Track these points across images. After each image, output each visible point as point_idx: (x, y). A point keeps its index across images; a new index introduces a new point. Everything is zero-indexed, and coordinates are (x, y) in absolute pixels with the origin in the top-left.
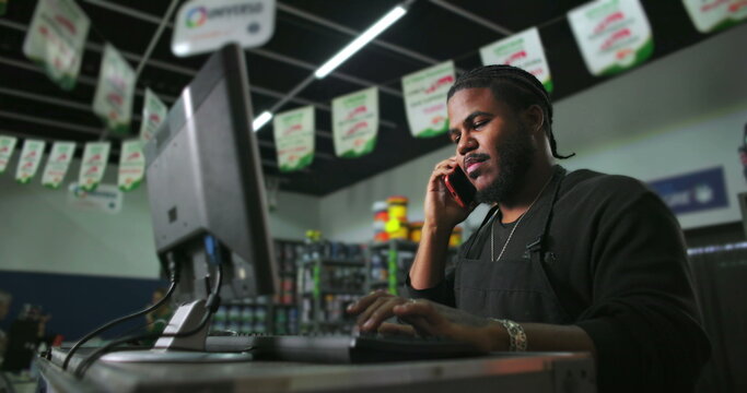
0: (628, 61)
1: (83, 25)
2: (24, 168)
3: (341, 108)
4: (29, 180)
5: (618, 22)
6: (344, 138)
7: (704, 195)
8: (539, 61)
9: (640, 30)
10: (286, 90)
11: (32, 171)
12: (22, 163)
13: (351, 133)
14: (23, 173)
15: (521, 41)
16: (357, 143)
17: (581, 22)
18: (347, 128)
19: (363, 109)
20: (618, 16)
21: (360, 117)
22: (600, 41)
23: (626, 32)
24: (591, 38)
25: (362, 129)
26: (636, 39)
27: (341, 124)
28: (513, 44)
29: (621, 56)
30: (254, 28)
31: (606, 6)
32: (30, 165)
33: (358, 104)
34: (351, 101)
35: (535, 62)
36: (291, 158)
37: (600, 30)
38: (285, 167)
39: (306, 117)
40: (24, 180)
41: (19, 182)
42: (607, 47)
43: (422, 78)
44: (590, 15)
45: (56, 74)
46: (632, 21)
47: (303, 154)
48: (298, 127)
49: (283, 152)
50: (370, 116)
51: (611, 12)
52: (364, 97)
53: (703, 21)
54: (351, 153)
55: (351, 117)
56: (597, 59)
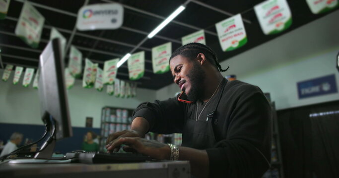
0: (281, 28)
1: (41, 20)
2: (26, 81)
3: (156, 52)
4: (28, 86)
5: (277, 10)
6: (157, 65)
7: (326, 87)
8: (242, 29)
9: (286, 14)
10: (136, 44)
11: (29, 82)
12: (25, 78)
13: (160, 63)
14: (26, 83)
15: (233, 20)
16: (163, 67)
17: (260, 10)
18: (158, 60)
19: (165, 52)
20: (277, 7)
21: (164, 55)
22: (269, 19)
23: (280, 15)
24: (265, 18)
25: (165, 61)
26: (284, 18)
27: (156, 59)
28: (230, 21)
29: (278, 25)
30: (114, 21)
31: (271, 3)
32: (28, 79)
33: (163, 50)
34: (160, 49)
35: (239, 29)
36: (135, 74)
37: (268, 14)
38: (132, 78)
39: (141, 56)
40: (26, 85)
41: (24, 86)
42: (271, 22)
43: (190, 38)
44: (264, 8)
45: (30, 42)
46: (283, 9)
47: (139, 72)
48: (137, 61)
49: (131, 72)
50: (168, 55)
51: (273, 5)
52: (165, 47)
53: (315, 9)
54: (160, 71)
55: (160, 56)
56: (267, 28)
